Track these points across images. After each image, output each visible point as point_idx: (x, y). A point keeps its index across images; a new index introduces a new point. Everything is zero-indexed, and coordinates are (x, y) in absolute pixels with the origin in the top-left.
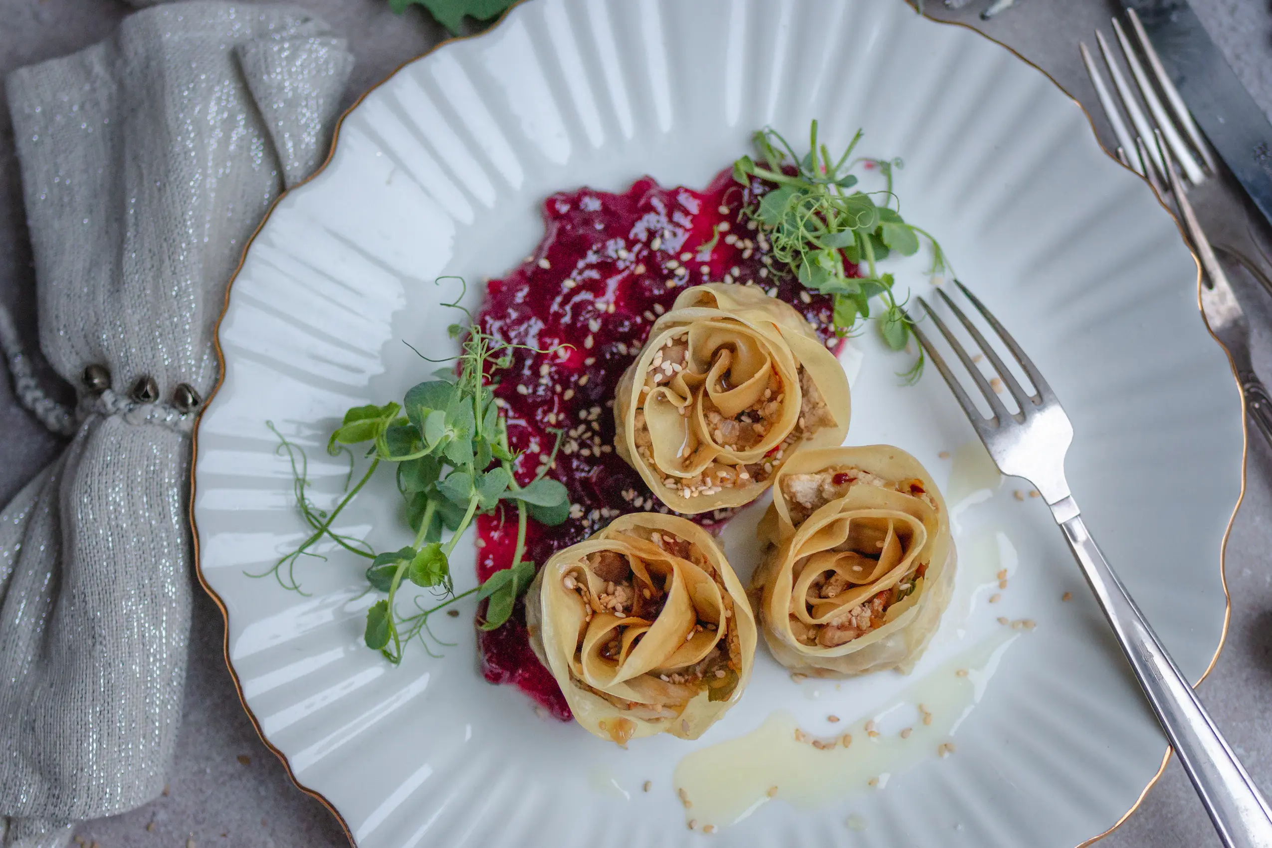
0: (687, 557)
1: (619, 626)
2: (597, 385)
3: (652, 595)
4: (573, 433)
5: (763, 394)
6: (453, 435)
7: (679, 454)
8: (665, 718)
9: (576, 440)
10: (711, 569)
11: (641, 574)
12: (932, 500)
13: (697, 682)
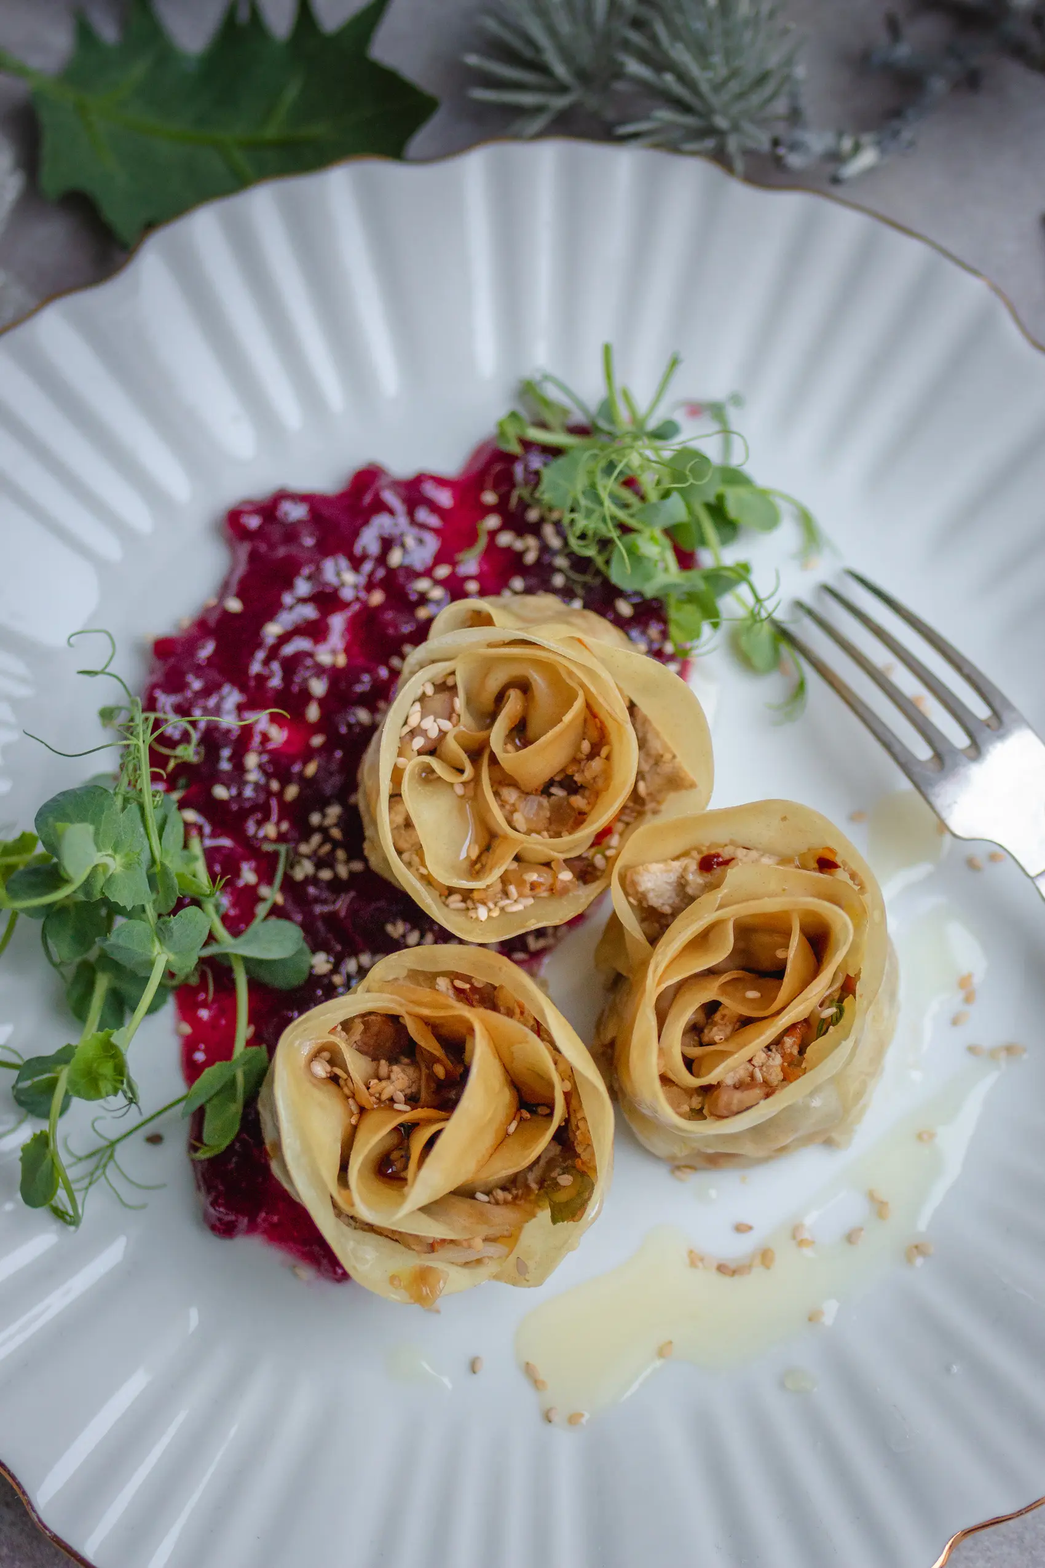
0: (495, 1008)
1: (401, 1125)
2: (331, 774)
3: (447, 1072)
4: (304, 849)
5: (578, 748)
6: (115, 864)
7: (463, 855)
8: (490, 1258)
9: (308, 857)
10: (532, 1022)
11: (427, 1043)
12: (853, 876)
13: (532, 1197)
